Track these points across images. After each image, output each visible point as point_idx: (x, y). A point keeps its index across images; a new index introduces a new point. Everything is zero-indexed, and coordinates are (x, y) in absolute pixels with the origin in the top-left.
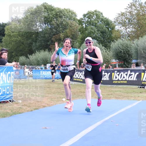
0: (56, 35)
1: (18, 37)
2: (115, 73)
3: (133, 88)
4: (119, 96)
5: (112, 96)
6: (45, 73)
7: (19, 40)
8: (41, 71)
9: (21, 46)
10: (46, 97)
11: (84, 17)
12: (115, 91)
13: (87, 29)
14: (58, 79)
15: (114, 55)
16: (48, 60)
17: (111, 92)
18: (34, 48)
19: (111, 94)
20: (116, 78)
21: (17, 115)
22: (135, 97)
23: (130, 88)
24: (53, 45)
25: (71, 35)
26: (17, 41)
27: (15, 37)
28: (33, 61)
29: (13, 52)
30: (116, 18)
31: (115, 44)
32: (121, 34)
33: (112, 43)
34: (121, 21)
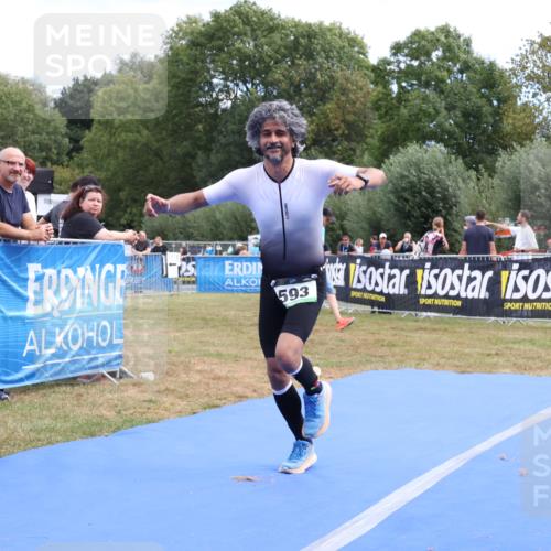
1: (138, 132)
2: (510, 270)
4: (529, 358)
5: (501, 361)
6: (241, 270)
7: (144, 140)
8: (227, 263)
9: (151, 164)
10: (245, 359)
11: (395, 54)
12: (514, 343)
13: (407, 101)
17: (496, 344)
18: (199, 175)
19: (497, 354)
20: (516, 289)
21: (139, 427)
25: (342, 125)
26: (138, 147)
27: (131, 131)
28: (195, 222)
29: (120, 190)
30: (518, 59)
31: (513, 157)
32: (537, 120)
33: (499, 155)
34: (539, 72)
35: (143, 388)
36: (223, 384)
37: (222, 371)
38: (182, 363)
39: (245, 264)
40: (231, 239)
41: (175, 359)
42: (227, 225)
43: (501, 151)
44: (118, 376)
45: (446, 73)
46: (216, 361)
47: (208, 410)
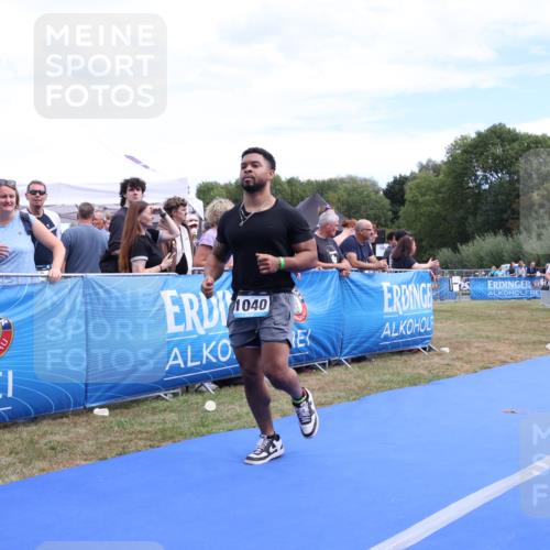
1: (434, 206)
7: (437, 211)
8: (489, 282)
9: (441, 224)
10: (505, 339)
14: (530, 299)
35: (443, 356)
36: (491, 354)
38: (465, 342)
42: (488, 258)
44: (427, 350)
46: (486, 341)
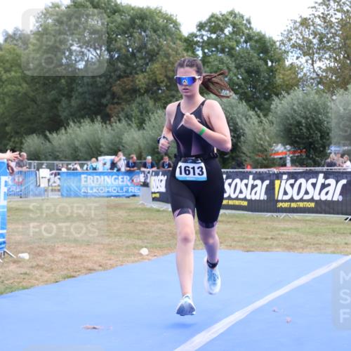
0: (125, 79)
1: (20, 85)
2: (281, 180)
3: (331, 222)
4: (294, 241)
5: (276, 242)
6: (93, 181)
7: (24, 91)
8: (83, 176)
9: (29, 107)
10: (95, 244)
11: (200, 30)
12: (284, 230)
13: (209, 62)
14: (129, 197)
15: (282, 131)
16: (101, 147)
17: (271, 231)
18: (63, 115)
19: (272, 238)
20: (285, 193)
21: (16, 292)
22: (336, 245)
23: (323, 222)
24: (116, 106)
25: (166, 79)
26: (20, 95)
27: (14, 84)
28: (60, 148)
29: (6, 125)
30: (286, 33)
31: (283, 102)
32: (299, 76)
33: (274, 100)
34: (300, 42)
35: (20, 264)
36: (77, 261)
37: (77, 252)
38: (49, 246)
39: (96, 177)
40: (86, 160)
41: (45, 244)
42: (83, 150)
43: (274, 97)
44: (3, 256)
45: (235, 43)
46: (73, 245)
47: (66, 280)
